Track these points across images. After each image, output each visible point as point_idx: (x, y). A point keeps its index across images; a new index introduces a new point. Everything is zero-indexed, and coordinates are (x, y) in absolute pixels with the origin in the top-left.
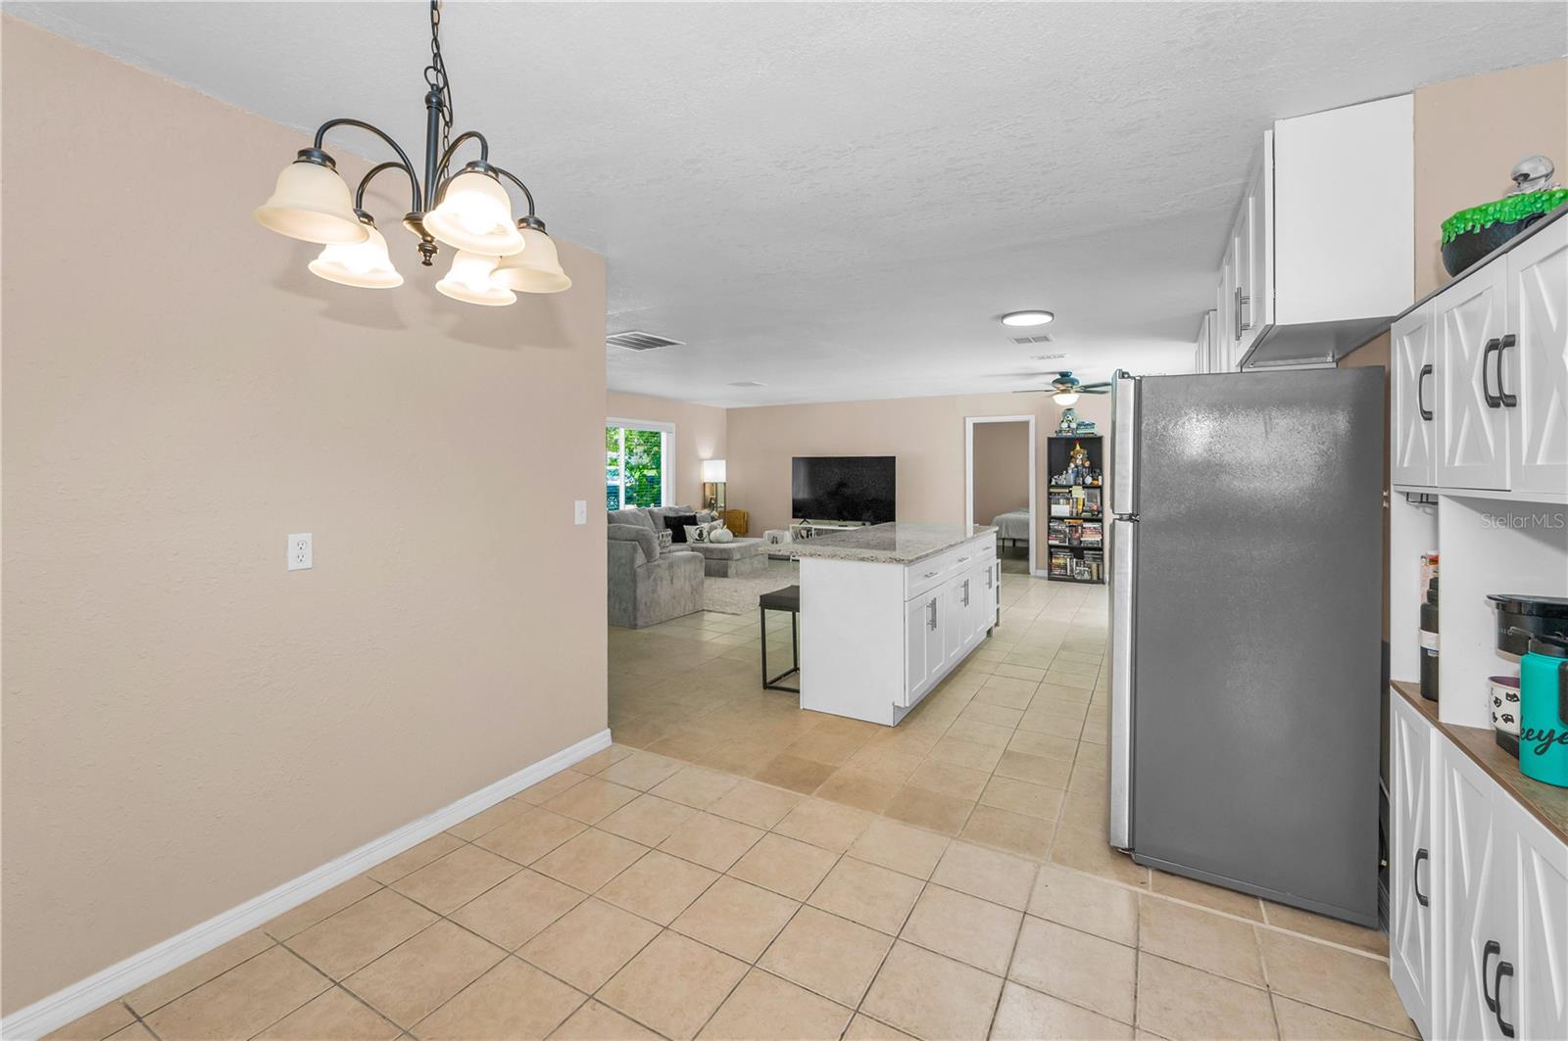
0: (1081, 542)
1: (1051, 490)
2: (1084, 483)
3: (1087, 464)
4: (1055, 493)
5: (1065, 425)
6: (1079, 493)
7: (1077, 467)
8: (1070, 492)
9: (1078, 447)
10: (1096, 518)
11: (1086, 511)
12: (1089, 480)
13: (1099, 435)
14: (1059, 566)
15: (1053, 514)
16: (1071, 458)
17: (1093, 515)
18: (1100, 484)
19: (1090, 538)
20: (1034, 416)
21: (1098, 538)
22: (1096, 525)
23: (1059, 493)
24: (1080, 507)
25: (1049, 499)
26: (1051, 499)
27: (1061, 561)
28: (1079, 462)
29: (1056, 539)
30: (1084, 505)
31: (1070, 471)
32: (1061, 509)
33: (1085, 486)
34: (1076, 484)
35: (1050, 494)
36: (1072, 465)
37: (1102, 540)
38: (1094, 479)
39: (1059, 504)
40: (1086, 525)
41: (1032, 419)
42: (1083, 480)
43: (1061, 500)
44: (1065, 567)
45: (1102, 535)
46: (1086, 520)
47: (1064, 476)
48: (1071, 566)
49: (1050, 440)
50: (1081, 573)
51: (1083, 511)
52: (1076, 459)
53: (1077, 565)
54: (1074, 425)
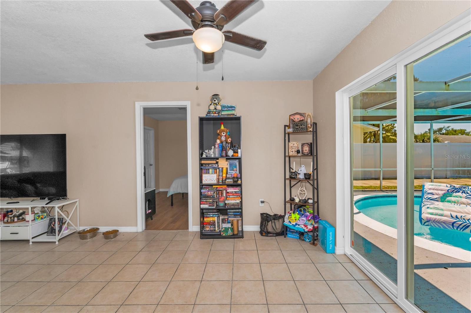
0: (226, 204)
1: (203, 162)
2: (227, 156)
3: (229, 140)
4: (206, 164)
5: (212, 107)
6: (223, 164)
7: (222, 142)
8: (217, 163)
9: (222, 127)
10: (237, 183)
11: (229, 178)
12: (231, 153)
13: (238, 115)
14: (209, 223)
15: (204, 182)
16: (218, 135)
17: (234, 181)
18: (239, 155)
19: (233, 201)
20: (189, 102)
21: (238, 201)
22: (237, 190)
23: (209, 164)
24: (224, 175)
25: (201, 169)
26: (203, 169)
27: (211, 219)
28: (223, 139)
29: (206, 203)
30: (227, 173)
31: (217, 146)
32: (210, 178)
33: (228, 159)
34: (222, 156)
35: (201, 165)
36: (218, 141)
37: (241, 202)
38: (234, 152)
39: (209, 173)
40: (230, 190)
41: (187, 104)
42: (226, 153)
43: (211, 170)
44: (213, 224)
45: (241, 198)
46: (229, 186)
47: (212, 150)
48: (218, 223)
49: (201, 120)
50: (226, 229)
51: (227, 178)
52: (221, 136)
53: (223, 222)
54: (219, 108)
